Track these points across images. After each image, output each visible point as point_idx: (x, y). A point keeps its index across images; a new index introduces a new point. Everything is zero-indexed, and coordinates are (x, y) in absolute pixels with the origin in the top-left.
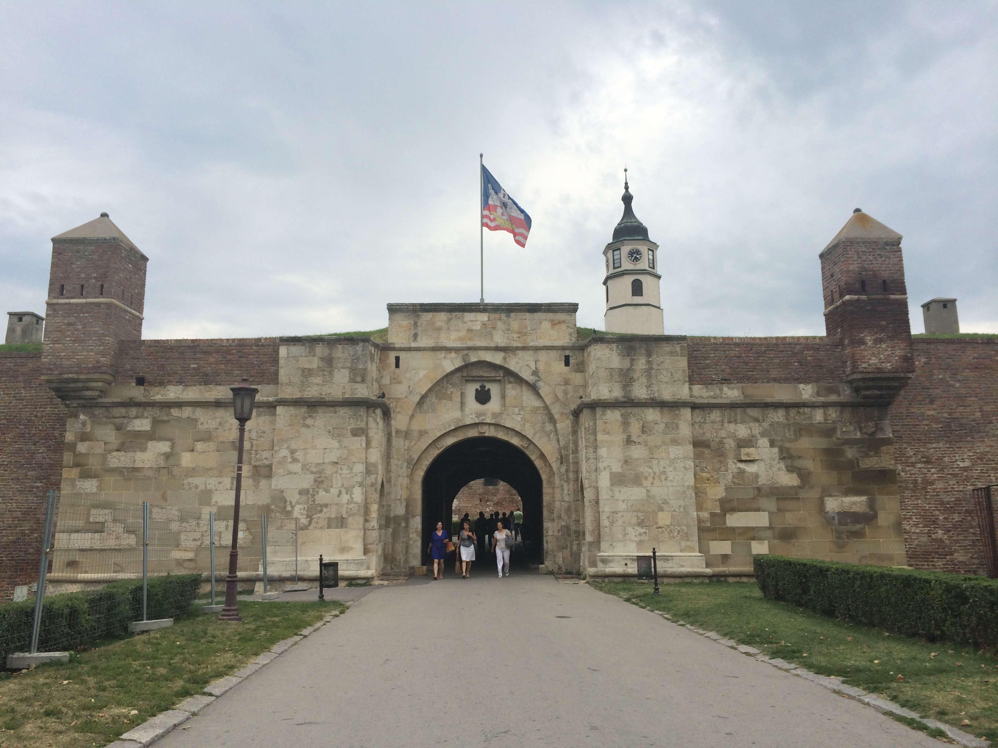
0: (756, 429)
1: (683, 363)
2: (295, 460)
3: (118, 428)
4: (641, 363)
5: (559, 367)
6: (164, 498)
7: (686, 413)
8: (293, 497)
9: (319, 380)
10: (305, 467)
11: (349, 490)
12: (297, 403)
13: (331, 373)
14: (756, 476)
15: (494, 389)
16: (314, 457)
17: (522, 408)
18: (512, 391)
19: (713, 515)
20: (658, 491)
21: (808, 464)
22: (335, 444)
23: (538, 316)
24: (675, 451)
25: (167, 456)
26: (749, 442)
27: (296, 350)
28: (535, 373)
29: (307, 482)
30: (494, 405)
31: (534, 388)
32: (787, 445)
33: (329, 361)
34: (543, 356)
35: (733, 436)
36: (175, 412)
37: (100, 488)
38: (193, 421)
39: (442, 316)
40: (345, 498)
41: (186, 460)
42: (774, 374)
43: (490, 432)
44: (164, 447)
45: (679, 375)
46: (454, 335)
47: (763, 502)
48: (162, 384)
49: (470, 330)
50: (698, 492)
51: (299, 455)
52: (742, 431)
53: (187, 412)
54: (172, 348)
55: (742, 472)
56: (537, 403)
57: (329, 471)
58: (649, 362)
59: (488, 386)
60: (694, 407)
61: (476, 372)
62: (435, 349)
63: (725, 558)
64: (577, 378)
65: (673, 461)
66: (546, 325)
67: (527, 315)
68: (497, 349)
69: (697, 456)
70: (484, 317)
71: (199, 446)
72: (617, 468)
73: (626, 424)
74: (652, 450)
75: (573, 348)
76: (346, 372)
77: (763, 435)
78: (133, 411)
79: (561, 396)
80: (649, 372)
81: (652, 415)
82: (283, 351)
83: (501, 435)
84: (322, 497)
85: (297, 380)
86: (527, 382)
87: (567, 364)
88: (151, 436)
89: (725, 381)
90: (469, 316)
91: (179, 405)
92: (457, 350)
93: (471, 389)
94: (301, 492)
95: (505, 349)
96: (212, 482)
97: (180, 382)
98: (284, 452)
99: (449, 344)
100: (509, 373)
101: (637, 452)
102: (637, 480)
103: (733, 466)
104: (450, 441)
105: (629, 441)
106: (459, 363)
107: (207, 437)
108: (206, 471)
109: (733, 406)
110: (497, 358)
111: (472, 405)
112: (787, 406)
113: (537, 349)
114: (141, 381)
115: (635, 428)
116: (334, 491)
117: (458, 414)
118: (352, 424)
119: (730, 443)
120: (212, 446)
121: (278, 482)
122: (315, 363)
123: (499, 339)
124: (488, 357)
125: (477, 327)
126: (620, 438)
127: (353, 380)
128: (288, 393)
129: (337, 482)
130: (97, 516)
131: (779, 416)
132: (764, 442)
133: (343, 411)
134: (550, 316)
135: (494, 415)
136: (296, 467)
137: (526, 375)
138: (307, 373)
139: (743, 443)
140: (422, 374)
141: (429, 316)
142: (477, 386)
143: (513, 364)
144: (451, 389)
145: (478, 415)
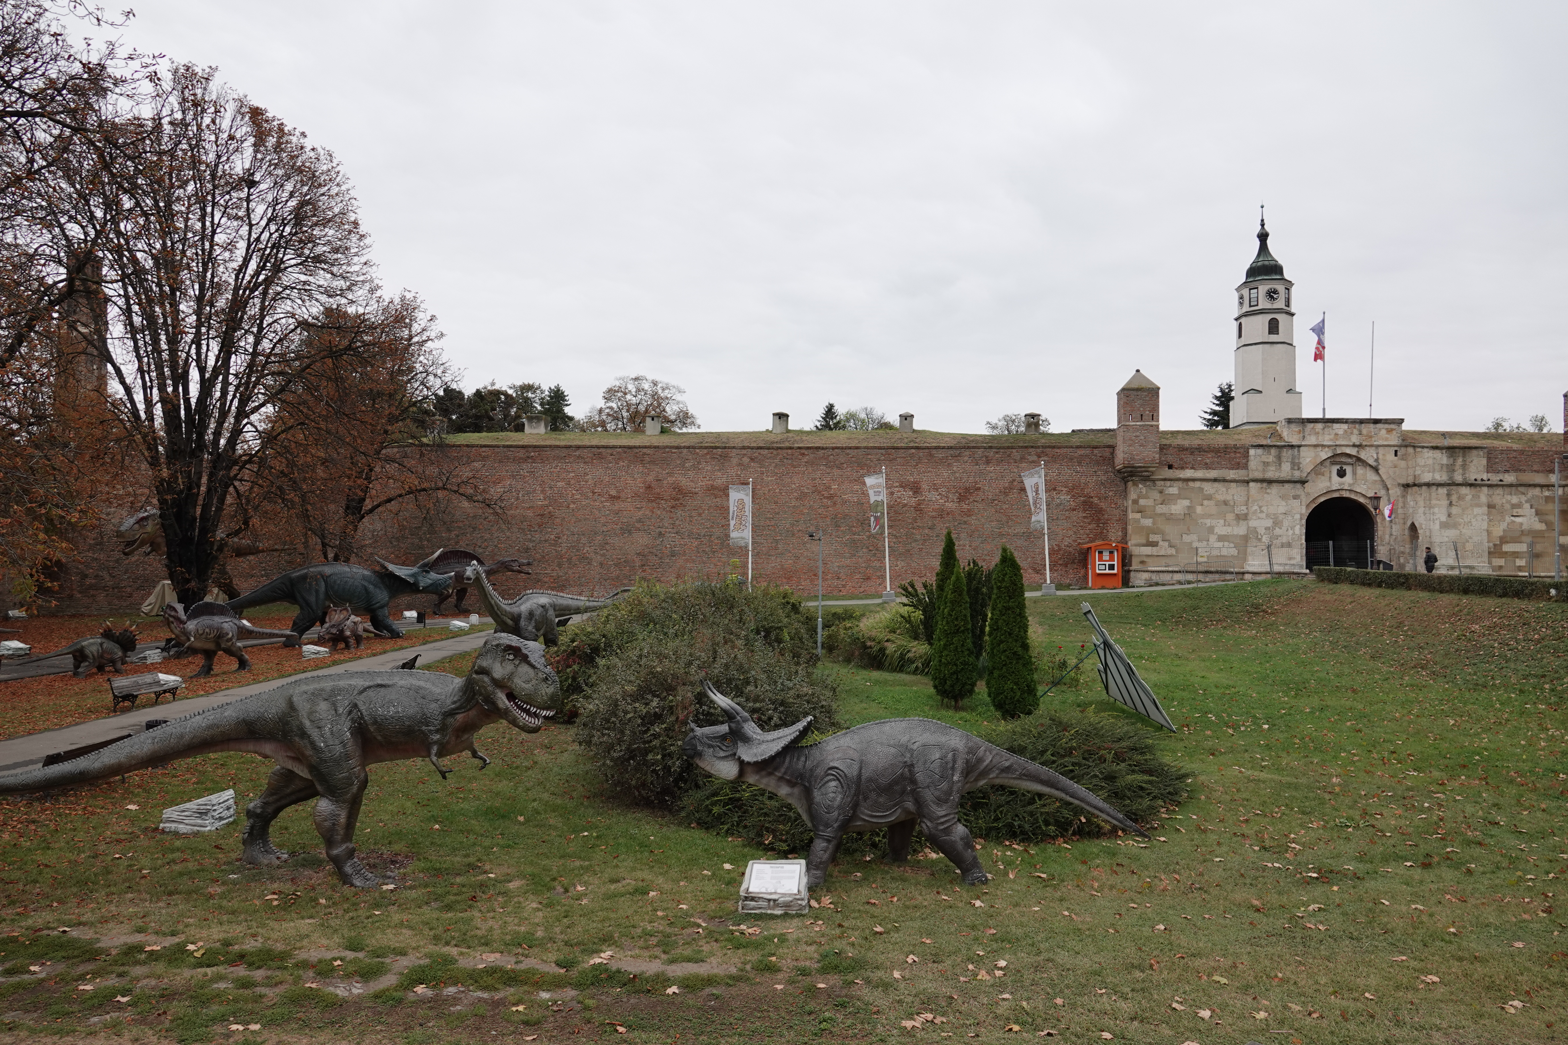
0: (1523, 498)
1: (1484, 461)
2: (1262, 512)
3: (1161, 492)
4: (1460, 461)
5: (1391, 456)
6: (1189, 529)
7: (1485, 489)
8: (1261, 531)
9: (1273, 468)
10: (1268, 516)
11: (1292, 528)
12: (1262, 481)
13: (1280, 465)
14: (1521, 524)
15: (1349, 469)
16: (1272, 510)
17: (1366, 481)
18: (1360, 470)
19: (1495, 545)
20: (1467, 532)
21: (1550, 518)
22: (1284, 503)
23: (1379, 426)
24: (1477, 510)
25: (1189, 507)
26: (1519, 506)
27: (1260, 451)
28: (1377, 460)
29: (1269, 523)
30: (1348, 478)
31: (1376, 470)
32: (1540, 507)
33: (1279, 458)
34: (1381, 450)
35: (1508, 502)
36: (1191, 484)
37: (1154, 523)
38: (1201, 489)
39: (1319, 426)
40: (1291, 532)
41: (1199, 510)
42: (1535, 467)
43: (1346, 494)
44: (1186, 503)
45: (1481, 468)
46: (1327, 437)
47: (1524, 538)
48: (1182, 468)
49: (1336, 434)
50: (1489, 533)
51: (1264, 509)
52: (1515, 500)
53: (1198, 484)
54: (1187, 449)
55: (1514, 522)
56: (1377, 478)
57: (1281, 517)
58: (1464, 461)
59: (1345, 467)
60: (1490, 486)
61: (1338, 459)
62: (1316, 446)
63: (1501, 567)
64: (1403, 464)
65: (1475, 516)
66: (1383, 432)
67: (1372, 426)
68: (1354, 446)
69: (1489, 514)
70: (1345, 426)
71: (1206, 502)
72: (1444, 518)
73: (1449, 495)
74: (1463, 510)
75: (1400, 446)
76: (1289, 464)
77: (1526, 502)
78: (1168, 483)
79: (1392, 474)
80: (1464, 466)
81: (1464, 490)
82: (1252, 452)
83: (1353, 496)
84: (1278, 531)
85: (1260, 468)
86: (1371, 466)
87: (1396, 455)
88: (1180, 496)
89: (1507, 471)
90: (1336, 426)
91: (1194, 480)
92: (1329, 446)
93: (1335, 469)
94: (1267, 529)
95: (1360, 446)
96: (1214, 522)
97: (1192, 468)
98: (1256, 507)
99: (1325, 443)
100: (1359, 459)
101: (1454, 510)
102: (1455, 526)
103: (1508, 519)
104: (1322, 499)
105: (1451, 504)
106: (1330, 455)
107: (1209, 498)
108: (1210, 516)
109: (1511, 485)
110: (1353, 451)
111: (1335, 478)
112: (1542, 486)
113: (1378, 446)
114: (1170, 467)
115: (1454, 498)
116: (1284, 528)
117: (1328, 484)
118: (1293, 493)
119: (1508, 506)
120: (1212, 503)
121: (1253, 523)
122: (1270, 459)
123: (1355, 439)
124: (1348, 451)
125: (1341, 432)
126: (1446, 502)
127: (1292, 469)
128: (1258, 475)
129: (1286, 523)
130: (1153, 538)
131: (1537, 491)
132: (1527, 506)
133: (1287, 486)
134: (1387, 426)
135: (1350, 485)
136: (1263, 515)
137: (1371, 462)
138: (1267, 464)
139: (1514, 506)
140: (1308, 460)
141: (1312, 425)
142: (1338, 467)
143: (1363, 456)
144: (1323, 469)
145: (1340, 484)
